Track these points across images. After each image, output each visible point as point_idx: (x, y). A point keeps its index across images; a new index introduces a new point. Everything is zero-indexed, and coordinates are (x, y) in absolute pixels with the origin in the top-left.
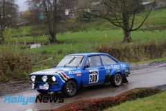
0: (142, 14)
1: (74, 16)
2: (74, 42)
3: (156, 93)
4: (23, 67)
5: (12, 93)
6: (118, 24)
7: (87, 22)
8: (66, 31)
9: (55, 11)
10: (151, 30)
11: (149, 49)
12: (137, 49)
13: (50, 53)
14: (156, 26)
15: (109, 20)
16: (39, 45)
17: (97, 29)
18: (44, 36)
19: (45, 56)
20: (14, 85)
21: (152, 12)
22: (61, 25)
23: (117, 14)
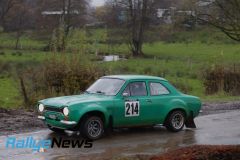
6: (235, 37)
8: (157, 41)
15: (223, 30)
16: (116, 58)
17: (203, 42)
18: (124, 45)
23: (236, 21)
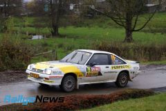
0: (145, 16)
1: (78, 11)
2: (76, 37)
3: (149, 95)
4: (22, 57)
5: (8, 82)
6: (121, 23)
7: (90, 18)
8: (69, 25)
9: (60, 5)
10: (154, 32)
11: (149, 51)
12: (136, 50)
13: (51, 46)
14: (159, 29)
15: (112, 18)
17: (100, 27)
18: (47, 28)
19: (46, 48)
20: (12, 74)
21: (155, 15)
22: (64, 19)
23: (121, 13)
